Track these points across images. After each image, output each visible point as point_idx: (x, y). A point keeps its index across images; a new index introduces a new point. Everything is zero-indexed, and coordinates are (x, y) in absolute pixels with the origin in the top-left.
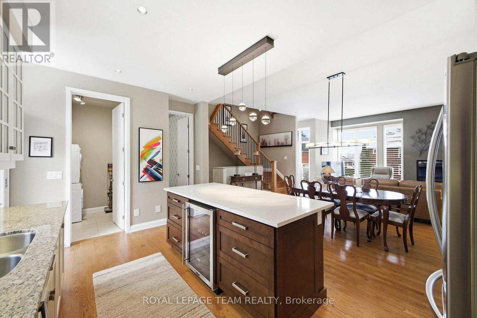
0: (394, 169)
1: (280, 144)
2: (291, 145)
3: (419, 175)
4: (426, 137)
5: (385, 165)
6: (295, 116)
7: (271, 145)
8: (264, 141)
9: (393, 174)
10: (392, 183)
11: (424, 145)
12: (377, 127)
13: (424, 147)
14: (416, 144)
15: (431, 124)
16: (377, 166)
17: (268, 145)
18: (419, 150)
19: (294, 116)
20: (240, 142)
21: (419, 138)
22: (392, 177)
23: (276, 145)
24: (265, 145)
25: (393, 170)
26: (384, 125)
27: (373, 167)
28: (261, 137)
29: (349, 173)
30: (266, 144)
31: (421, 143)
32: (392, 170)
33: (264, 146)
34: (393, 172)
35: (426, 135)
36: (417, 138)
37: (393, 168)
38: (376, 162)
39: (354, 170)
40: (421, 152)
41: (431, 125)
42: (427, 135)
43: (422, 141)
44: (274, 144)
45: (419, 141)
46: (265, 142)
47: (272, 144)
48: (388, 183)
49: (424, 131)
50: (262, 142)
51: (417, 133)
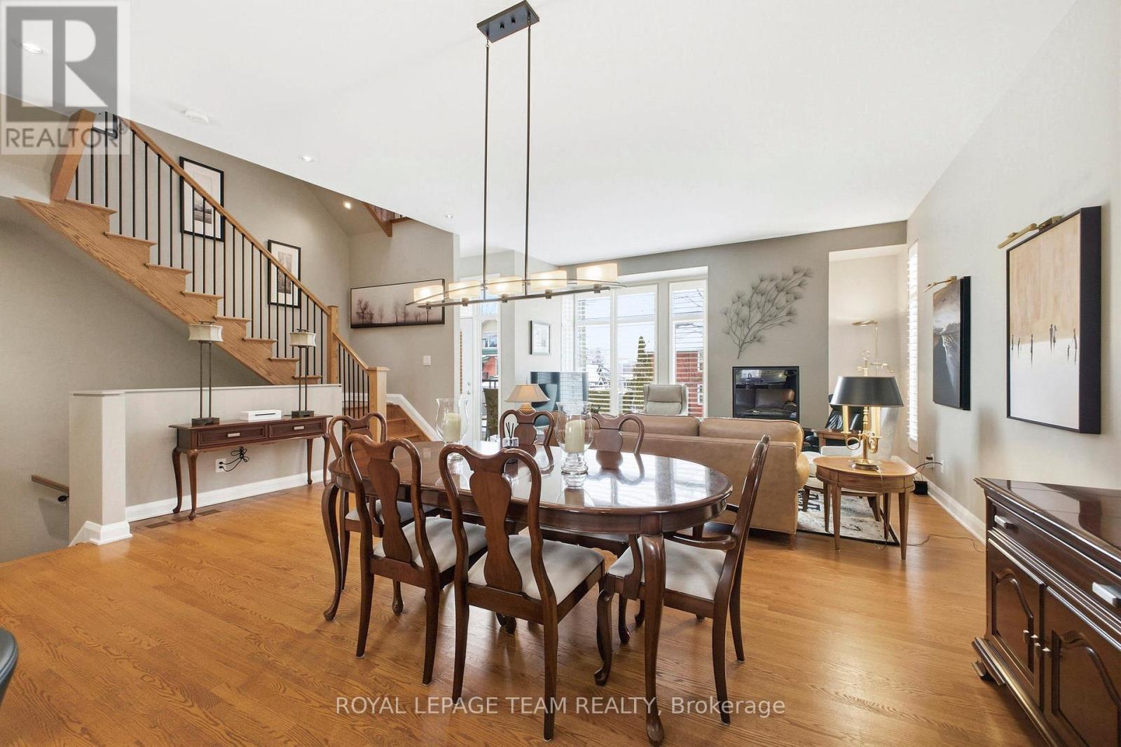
0: (690, 390)
1: (411, 318)
2: (442, 322)
3: (737, 403)
4: (750, 311)
5: (673, 382)
6: (452, 234)
7: (385, 321)
8: (365, 309)
9: (688, 403)
10: (684, 426)
11: (746, 330)
12: (656, 286)
13: (747, 334)
14: (731, 327)
15: (759, 281)
16: (654, 383)
17: (376, 320)
18: (738, 343)
19: (450, 233)
20: (270, 303)
21: (738, 314)
22: (685, 407)
23: (401, 319)
24: (366, 321)
25: (688, 393)
26: (671, 284)
27: (647, 385)
28: (357, 295)
29: (598, 402)
30: (371, 318)
31: (740, 326)
32: (685, 391)
33: (364, 323)
34: (688, 398)
35: (750, 307)
36: (733, 313)
37: (687, 389)
38: (655, 372)
39: (608, 393)
40: (741, 348)
41: (759, 285)
42: (752, 309)
43: (743, 321)
44: (394, 315)
45: (737, 322)
46: (368, 310)
47: (389, 317)
48: (672, 425)
49: (746, 298)
50: (360, 311)
51: (734, 303)
